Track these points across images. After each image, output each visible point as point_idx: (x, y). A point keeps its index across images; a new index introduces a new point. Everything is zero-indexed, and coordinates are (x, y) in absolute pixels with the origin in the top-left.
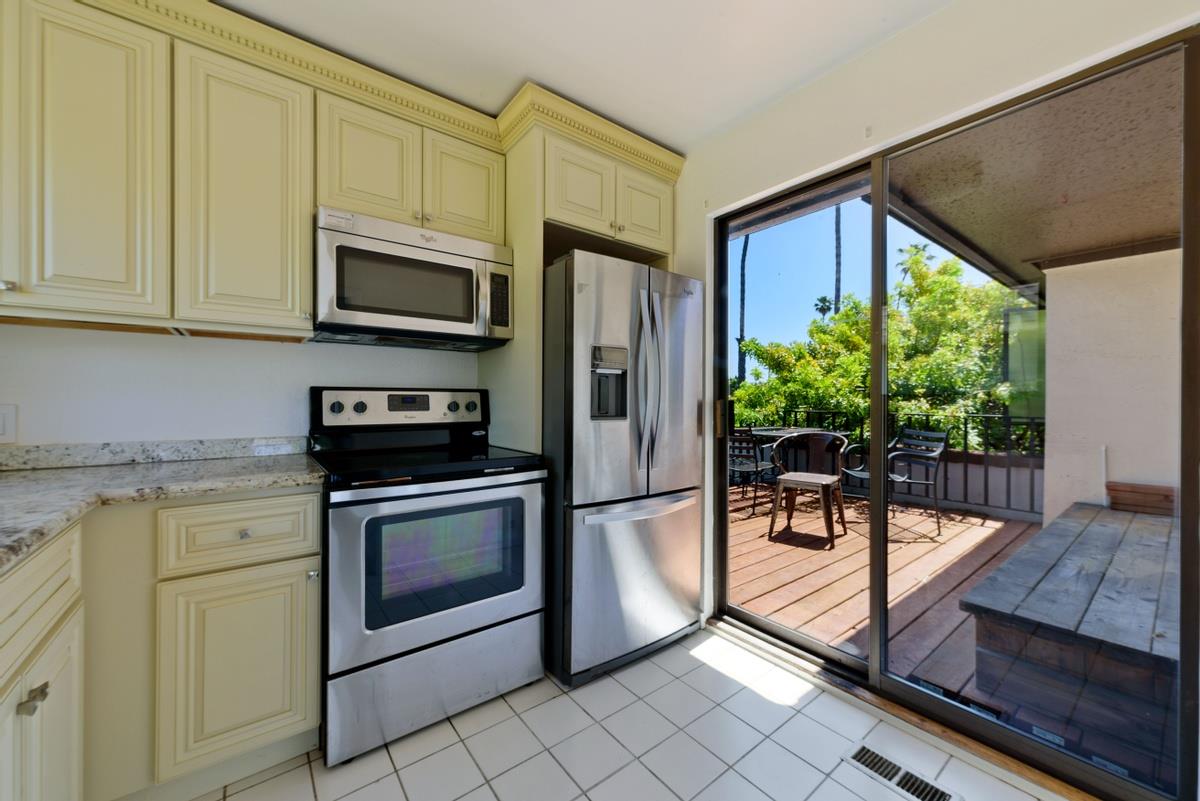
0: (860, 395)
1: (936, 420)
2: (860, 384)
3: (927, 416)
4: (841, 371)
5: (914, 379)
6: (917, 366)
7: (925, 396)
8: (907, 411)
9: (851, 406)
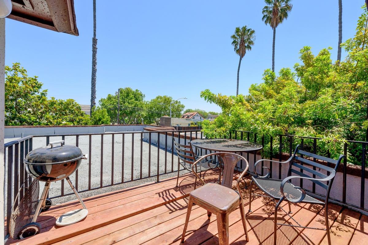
0: (271, 124)
1: (322, 142)
2: (272, 117)
3: (315, 140)
4: (261, 109)
5: (305, 113)
6: (307, 106)
7: (313, 125)
8: (300, 134)
9: (264, 131)
